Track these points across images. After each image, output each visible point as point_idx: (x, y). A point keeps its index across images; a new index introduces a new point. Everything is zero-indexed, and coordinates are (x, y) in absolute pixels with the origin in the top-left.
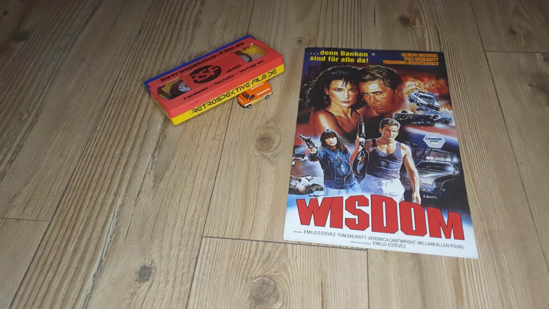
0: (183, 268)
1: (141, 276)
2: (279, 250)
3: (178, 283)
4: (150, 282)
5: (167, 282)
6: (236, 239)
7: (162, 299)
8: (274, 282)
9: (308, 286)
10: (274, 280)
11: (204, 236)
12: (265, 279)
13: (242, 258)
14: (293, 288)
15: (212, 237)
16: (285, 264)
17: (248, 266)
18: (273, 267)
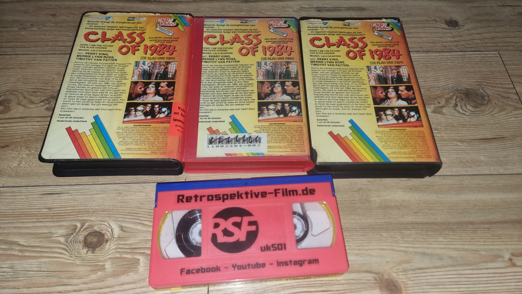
0: (467, 44)
1: (450, 22)
2: (515, 104)
3: (455, 44)
4: (448, 28)
5: (453, 37)
6: (508, 73)
7: (440, 37)
8: (487, 104)
9: (497, 128)
10: (489, 103)
11: (499, 52)
12: (486, 97)
13: (495, 80)
14: (489, 117)
15: (501, 58)
16: (506, 110)
17: (490, 85)
18: (498, 101)
